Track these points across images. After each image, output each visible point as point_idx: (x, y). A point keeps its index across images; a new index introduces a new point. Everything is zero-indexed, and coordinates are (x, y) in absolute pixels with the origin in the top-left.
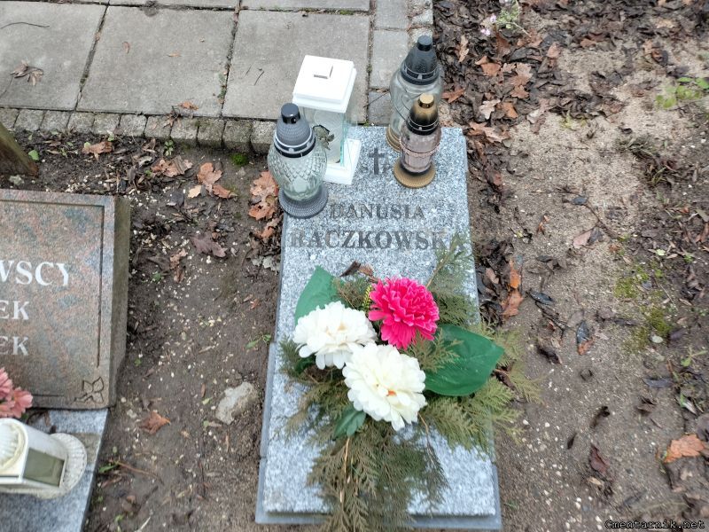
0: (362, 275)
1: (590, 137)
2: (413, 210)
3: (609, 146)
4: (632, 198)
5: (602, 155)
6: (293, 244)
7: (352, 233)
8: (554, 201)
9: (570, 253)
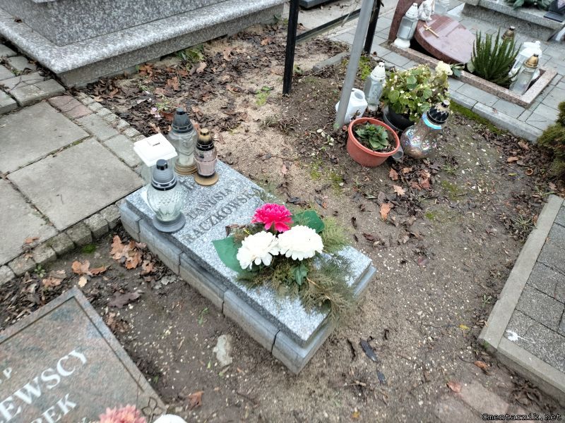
0: (235, 230)
1: (247, 131)
2: (224, 192)
3: (258, 130)
4: (285, 143)
5: (259, 135)
6: (190, 242)
7: (210, 218)
8: (260, 163)
9: (285, 177)
